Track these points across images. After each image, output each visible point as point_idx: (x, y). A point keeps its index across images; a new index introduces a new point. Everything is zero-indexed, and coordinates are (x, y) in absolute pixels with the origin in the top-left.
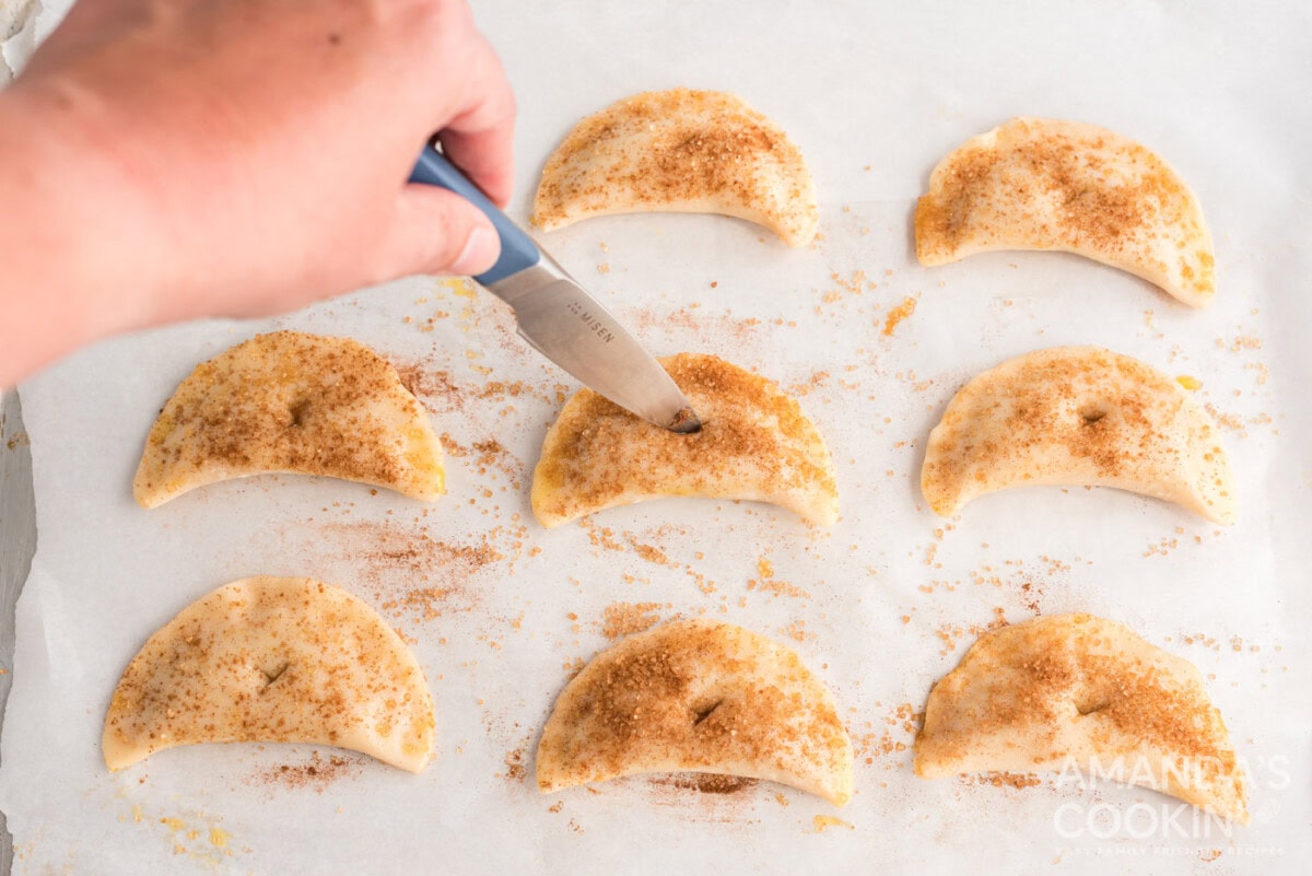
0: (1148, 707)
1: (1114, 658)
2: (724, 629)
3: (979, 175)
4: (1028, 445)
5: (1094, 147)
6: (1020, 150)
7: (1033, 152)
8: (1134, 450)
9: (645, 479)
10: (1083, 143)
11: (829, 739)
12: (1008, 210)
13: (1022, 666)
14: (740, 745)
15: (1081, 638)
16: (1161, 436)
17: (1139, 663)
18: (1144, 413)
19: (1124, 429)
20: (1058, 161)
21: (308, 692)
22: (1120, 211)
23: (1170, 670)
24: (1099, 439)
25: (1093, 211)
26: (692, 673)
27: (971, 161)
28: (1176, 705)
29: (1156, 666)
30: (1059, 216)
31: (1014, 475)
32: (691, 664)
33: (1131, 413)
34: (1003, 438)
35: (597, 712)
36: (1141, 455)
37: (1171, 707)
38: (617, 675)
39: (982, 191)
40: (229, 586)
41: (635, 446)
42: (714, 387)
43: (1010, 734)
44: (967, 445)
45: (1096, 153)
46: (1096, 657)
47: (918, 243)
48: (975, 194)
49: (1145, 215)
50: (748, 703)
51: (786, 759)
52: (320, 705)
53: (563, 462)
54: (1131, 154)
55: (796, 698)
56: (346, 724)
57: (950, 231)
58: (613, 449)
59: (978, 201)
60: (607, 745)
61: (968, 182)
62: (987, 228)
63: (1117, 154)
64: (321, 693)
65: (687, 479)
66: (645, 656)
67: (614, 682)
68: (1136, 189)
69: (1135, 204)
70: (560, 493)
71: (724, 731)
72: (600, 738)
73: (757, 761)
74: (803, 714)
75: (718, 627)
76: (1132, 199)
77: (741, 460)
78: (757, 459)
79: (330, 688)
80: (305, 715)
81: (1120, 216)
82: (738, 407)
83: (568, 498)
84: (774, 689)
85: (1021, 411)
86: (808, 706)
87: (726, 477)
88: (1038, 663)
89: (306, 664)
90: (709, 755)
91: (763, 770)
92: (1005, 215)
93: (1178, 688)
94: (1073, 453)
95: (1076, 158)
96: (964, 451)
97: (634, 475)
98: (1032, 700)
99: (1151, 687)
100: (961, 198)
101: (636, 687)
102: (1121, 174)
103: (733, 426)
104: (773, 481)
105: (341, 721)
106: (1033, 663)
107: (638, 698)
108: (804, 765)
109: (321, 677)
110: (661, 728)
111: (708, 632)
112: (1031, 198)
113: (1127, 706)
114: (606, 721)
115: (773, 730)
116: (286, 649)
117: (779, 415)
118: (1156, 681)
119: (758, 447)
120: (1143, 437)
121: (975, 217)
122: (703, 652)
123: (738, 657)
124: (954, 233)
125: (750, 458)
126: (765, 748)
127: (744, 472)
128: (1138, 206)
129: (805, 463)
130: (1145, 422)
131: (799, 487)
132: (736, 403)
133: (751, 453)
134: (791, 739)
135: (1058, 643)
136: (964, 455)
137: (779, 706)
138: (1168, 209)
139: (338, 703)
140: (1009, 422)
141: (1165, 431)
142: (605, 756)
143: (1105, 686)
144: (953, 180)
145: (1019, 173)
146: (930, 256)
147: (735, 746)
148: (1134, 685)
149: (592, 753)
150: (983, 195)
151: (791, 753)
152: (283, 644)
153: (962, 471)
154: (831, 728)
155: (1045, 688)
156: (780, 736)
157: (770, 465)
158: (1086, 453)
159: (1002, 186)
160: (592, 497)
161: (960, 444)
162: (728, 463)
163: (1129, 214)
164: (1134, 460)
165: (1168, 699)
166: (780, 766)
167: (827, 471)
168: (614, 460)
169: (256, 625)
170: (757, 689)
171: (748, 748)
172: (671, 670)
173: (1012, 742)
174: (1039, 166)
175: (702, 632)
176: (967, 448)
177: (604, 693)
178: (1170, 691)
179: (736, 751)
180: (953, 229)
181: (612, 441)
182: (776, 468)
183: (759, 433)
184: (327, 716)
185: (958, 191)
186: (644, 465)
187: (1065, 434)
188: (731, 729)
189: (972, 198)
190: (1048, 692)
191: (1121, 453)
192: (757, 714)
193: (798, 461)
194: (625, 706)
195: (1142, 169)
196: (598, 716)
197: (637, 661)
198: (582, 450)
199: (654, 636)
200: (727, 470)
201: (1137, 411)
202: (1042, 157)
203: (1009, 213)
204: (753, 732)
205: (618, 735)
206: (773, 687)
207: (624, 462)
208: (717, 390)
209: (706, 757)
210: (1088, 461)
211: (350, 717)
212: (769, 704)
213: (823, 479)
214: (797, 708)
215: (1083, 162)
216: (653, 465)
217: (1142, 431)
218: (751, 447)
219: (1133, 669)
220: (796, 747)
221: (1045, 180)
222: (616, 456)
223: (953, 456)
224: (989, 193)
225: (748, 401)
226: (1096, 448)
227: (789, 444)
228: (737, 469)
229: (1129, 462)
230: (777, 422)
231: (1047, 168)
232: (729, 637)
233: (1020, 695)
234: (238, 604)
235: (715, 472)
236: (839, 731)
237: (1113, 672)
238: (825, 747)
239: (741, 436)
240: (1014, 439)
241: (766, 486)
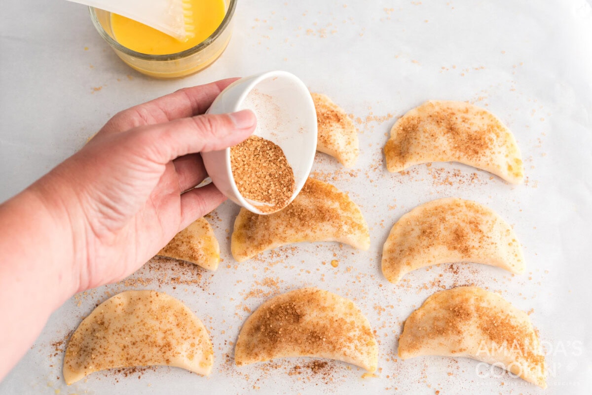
0: (505, 332)
1: (491, 309)
2: (319, 292)
3: (413, 129)
4: (428, 247)
5: (464, 113)
6: (431, 116)
7: (437, 117)
8: (477, 245)
9: (281, 237)
10: (459, 111)
11: (367, 342)
12: (427, 145)
13: (449, 309)
14: (327, 345)
15: (477, 299)
16: (488, 237)
17: (502, 312)
18: (480, 227)
19: (471, 235)
20: (449, 121)
21: (155, 342)
22: (478, 142)
23: (516, 316)
24: (460, 241)
25: (466, 143)
26: (305, 312)
27: (409, 123)
28: (518, 332)
29: (510, 314)
30: (451, 146)
31: (423, 261)
32: (305, 308)
33: (474, 227)
34: (417, 245)
35: (262, 330)
36: (480, 246)
37: (515, 333)
38: (272, 314)
39: (415, 137)
40: (115, 296)
41: (276, 222)
42: (309, 192)
43: (441, 339)
44: (401, 249)
45: (466, 116)
46: (483, 308)
47: (387, 162)
48: (412, 138)
49: (490, 143)
50: (331, 325)
51: (348, 352)
52: (161, 348)
53: (243, 231)
54: (481, 115)
55: (352, 323)
56: (173, 356)
57: (401, 156)
58: (266, 224)
59: (413, 141)
60: (267, 345)
61: (408, 133)
62: (418, 154)
63: (475, 115)
64: (160, 342)
65: (300, 234)
66: (284, 305)
67: (270, 317)
68: (484, 131)
69: (484, 138)
70: (244, 246)
71: (320, 339)
72: (264, 342)
73: (335, 352)
74: (355, 331)
75: (317, 291)
76: (483, 136)
77: (325, 223)
78: (331, 223)
79: (165, 340)
80: (155, 352)
81: (478, 145)
82: (321, 200)
83: (247, 248)
84: (342, 319)
85: (424, 232)
86: (358, 327)
87: (318, 233)
88: (457, 308)
89: (153, 329)
90: (313, 349)
91: (338, 356)
92: (426, 147)
93: (519, 324)
94: (449, 249)
95: (457, 118)
96: (399, 252)
97: (277, 235)
98: (453, 325)
99: (507, 323)
100: (405, 140)
101: (280, 319)
102: (477, 125)
103: (319, 208)
104: (340, 232)
105: (171, 354)
106: (454, 308)
107: (281, 324)
108: (356, 354)
109: (160, 335)
110: (291, 338)
111: (312, 294)
112: (437, 139)
113: (496, 330)
114: (266, 335)
115: (342, 338)
116: (144, 322)
117: (339, 202)
118: (509, 320)
119: (331, 217)
120: (480, 238)
121: (412, 149)
122: (310, 303)
123: (326, 305)
124: (403, 156)
125: (328, 223)
126: (338, 346)
127: (326, 229)
128: (486, 139)
129: (353, 223)
130: (480, 231)
131: (352, 234)
132: (320, 198)
133: (328, 220)
134: (350, 342)
135: (467, 300)
136: (400, 254)
137: (345, 327)
138: (499, 139)
139: (169, 346)
140: (419, 237)
141: (489, 235)
142: (266, 350)
143: (487, 320)
144: (401, 132)
145: (431, 127)
146: (392, 168)
147: (325, 345)
148: (499, 321)
149: (260, 349)
150: (416, 139)
151: (350, 349)
152: (142, 321)
153: (399, 261)
154: (368, 337)
155: (459, 320)
156: (345, 341)
157: (337, 225)
158: (455, 248)
159: (424, 134)
160: (259, 247)
161: (398, 249)
162: (319, 226)
163: (482, 144)
164: (477, 249)
165: (514, 329)
166: (345, 354)
167: (364, 225)
168: (267, 229)
169: (129, 314)
170: (335, 320)
171: (331, 347)
172: (296, 312)
173: (442, 343)
174: (440, 123)
175: (310, 294)
176: (401, 251)
177: (266, 322)
178: (515, 326)
179: (325, 348)
180: (403, 155)
181: (265, 220)
182: (340, 226)
183: (331, 211)
184: (164, 353)
185: (404, 137)
186: (281, 230)
187: (445, 240)
188: (323, 338)
189: (411, 140)
190: (460, 321)
191: (470, 247)
192: (335, 331)
193: (350, 222)
194: (275, 328)
195: (487, 121)
196: (263, 332)
197: (281, 307)
198: (252, 226)
199: (288, 295)
200: (318, 229)
201: (476, 226)
202: (441, 118)
203: (428, 147)
204: (333, 339)
205: (272, 341)
206: (342, 318)
207: (271, 230)
208: (311, 193)
209: (311, 351)
210: (456, 252)
211: (175, 352)
212: (340, 326)
213: (362, 229)
214: (353, 328)
215: (459, 120)
216: (285, 230)
217: (479, 235)
218: (328, 218)
219: (500, 315)
220: (352, 346)
221: (443, 130)
222: (267, 227)
223: (395, 255)
224: (418, 137)
225: (325, 197)
226: (459, 246)
227: (345, 214)
228: (323, 228)
229: (475, 250)
230: (339, 205)
231: (443, 124)
232: (322, 296)
233: (447, 322)
234: (120, 305)
235: (313, 230)
236: (371, 338)
237: (490, 315)
238: (365, 345)
239: (323, 213)
240: (422, 245)
241: (336, 235)
